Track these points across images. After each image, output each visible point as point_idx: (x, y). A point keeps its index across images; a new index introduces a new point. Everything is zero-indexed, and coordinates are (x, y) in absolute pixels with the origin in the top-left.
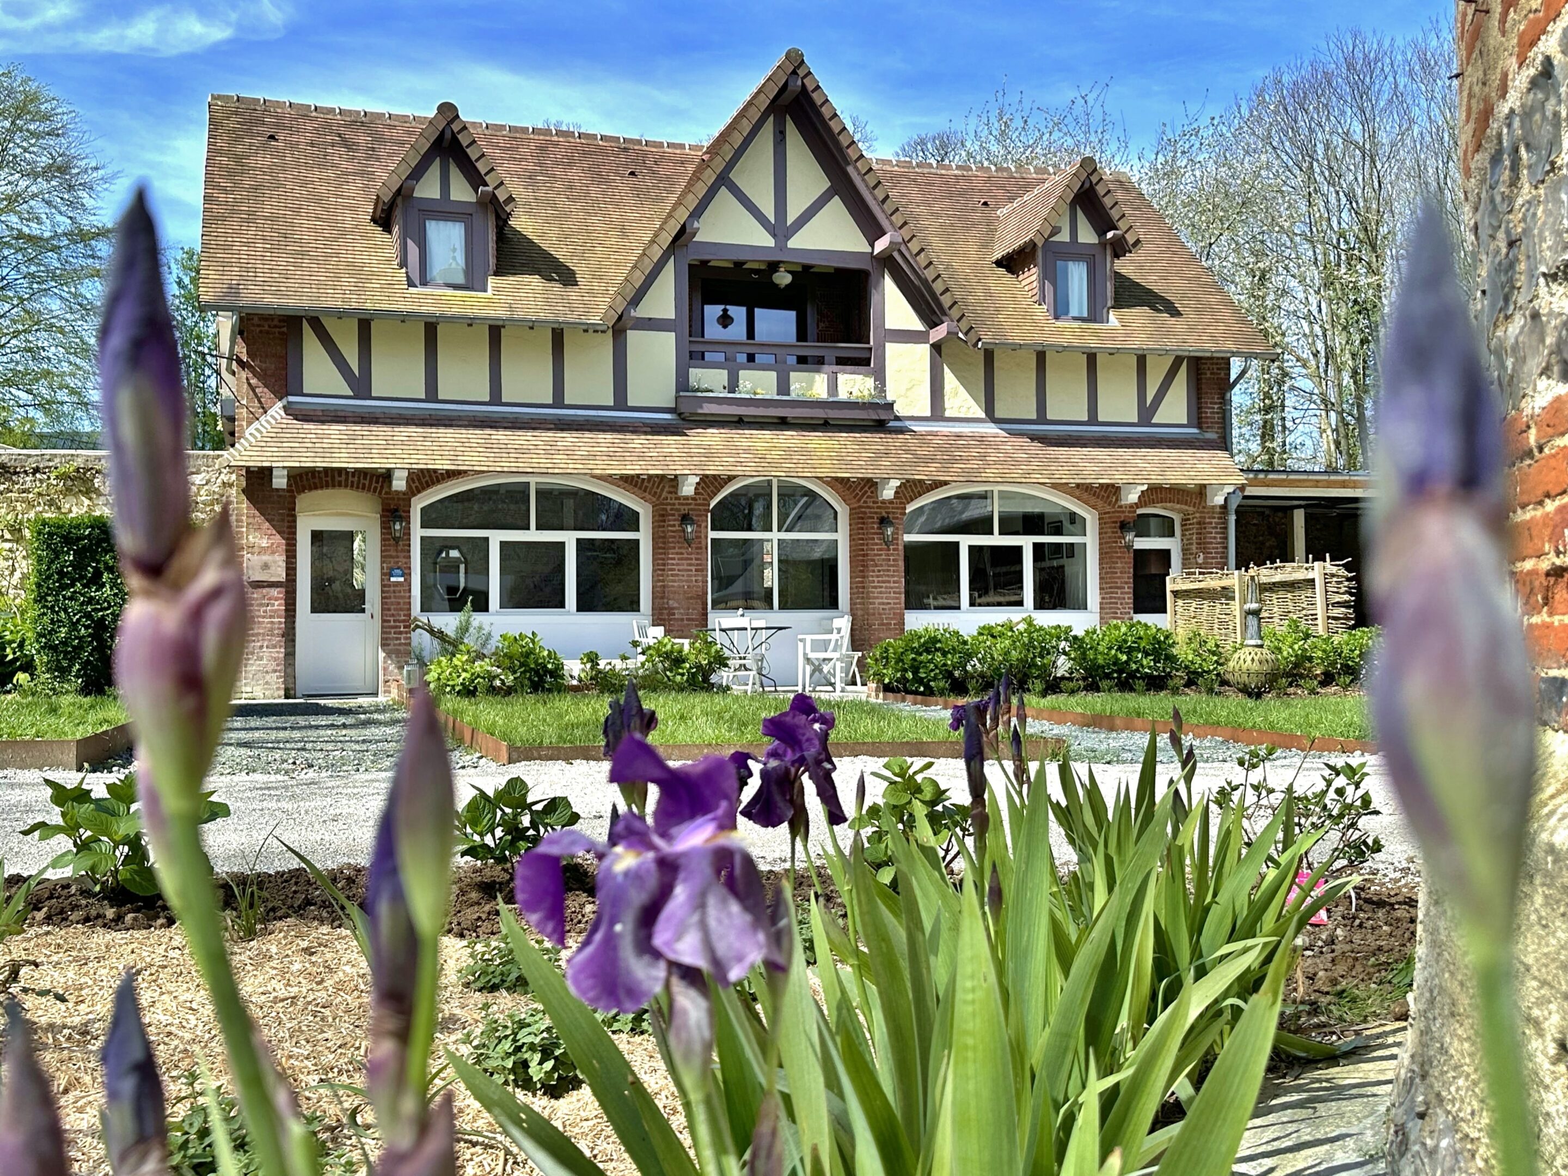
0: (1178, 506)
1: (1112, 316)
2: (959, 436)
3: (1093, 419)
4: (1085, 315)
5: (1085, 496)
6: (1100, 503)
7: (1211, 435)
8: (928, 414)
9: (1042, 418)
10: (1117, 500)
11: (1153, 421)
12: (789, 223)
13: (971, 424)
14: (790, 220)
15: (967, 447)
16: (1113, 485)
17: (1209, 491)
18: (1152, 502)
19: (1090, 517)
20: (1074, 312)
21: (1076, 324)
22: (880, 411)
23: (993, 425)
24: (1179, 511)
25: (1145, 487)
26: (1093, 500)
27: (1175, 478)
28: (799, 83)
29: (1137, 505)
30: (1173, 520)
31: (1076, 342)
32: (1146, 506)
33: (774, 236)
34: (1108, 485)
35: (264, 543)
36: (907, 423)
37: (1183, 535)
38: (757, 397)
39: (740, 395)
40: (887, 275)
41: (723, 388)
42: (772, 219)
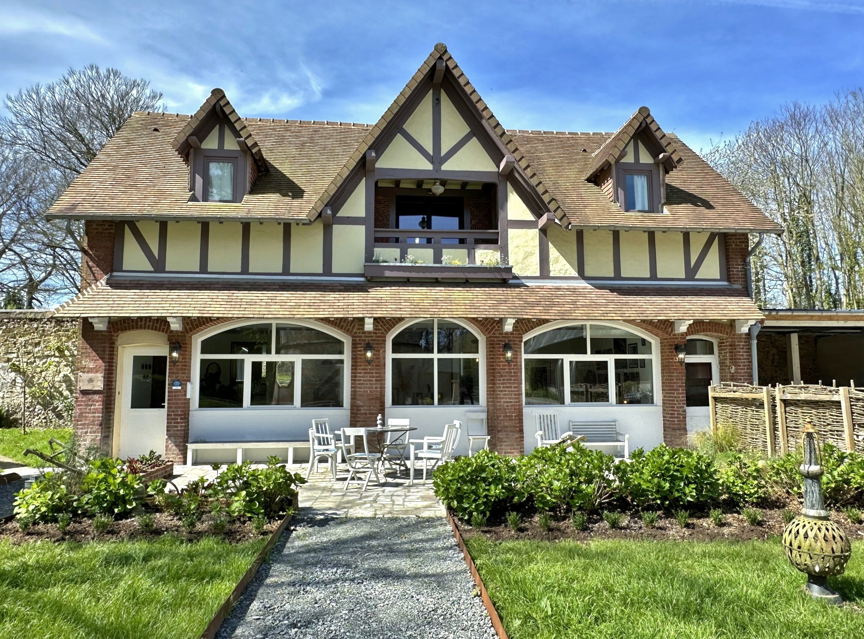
0: (716, 334)
1: (666, 209)
2: (558, 289)
3: (654, 276)
4: (647, 208)
5: (650, 327)
6: (660, 333)
7: (737, 286)
8: (538, 274)
9: (617, 276)
10: (672, 330)
11: (696, 277)
12: (442, 155)
13: (568, 281)
14: (443, 153)
15: (564, 296)
16: (668, 321)
17: (737, 323)
18: (697, 332)
19: (654, 342)
20: (639, 207)
21: (640, 214)
22: (503, 273)
23: (583, 281)
24: (716, 337)
25: (691, 322)
26: (655, 330)
27: (713, 315)
28: (444, 64)
29: (687, 334)
30: (712, 343)
31: (638, 224)
32: (693, 334)
33: (432, 162)
34: (666, 321)
35: (92, 365)
36: (523, 281)
37: (720, 353)
38: (417, 265)
39: (407, 264)
40: (509, 186)
41: (396, 260)
42: (431, 153)
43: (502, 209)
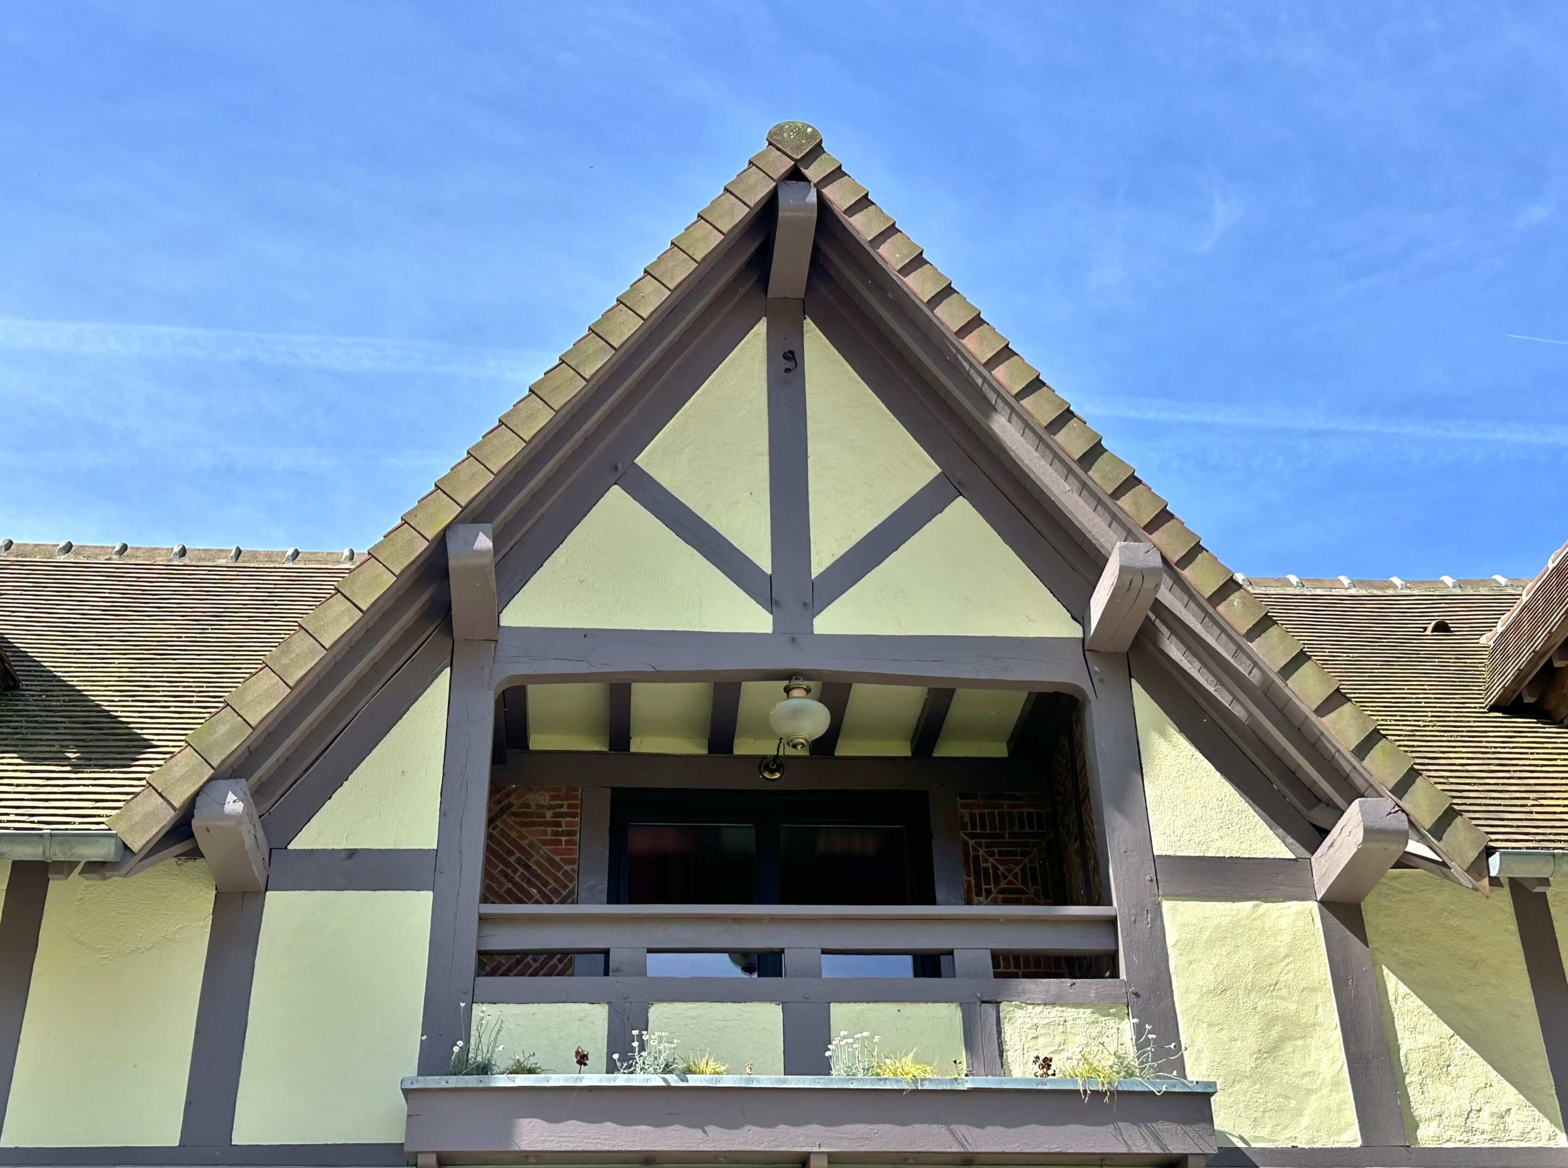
8: (1354, 1140)
12: (817, 569)
14: (820, 561)
22: (1162, 1125)
28: (812, 198)
33: (771, 603)
38: (694, 1081)
39: (638, 1080)
40: (1142, 700)
41: (582, 1059)
42: (765, 562)
43: (1120, 806)
